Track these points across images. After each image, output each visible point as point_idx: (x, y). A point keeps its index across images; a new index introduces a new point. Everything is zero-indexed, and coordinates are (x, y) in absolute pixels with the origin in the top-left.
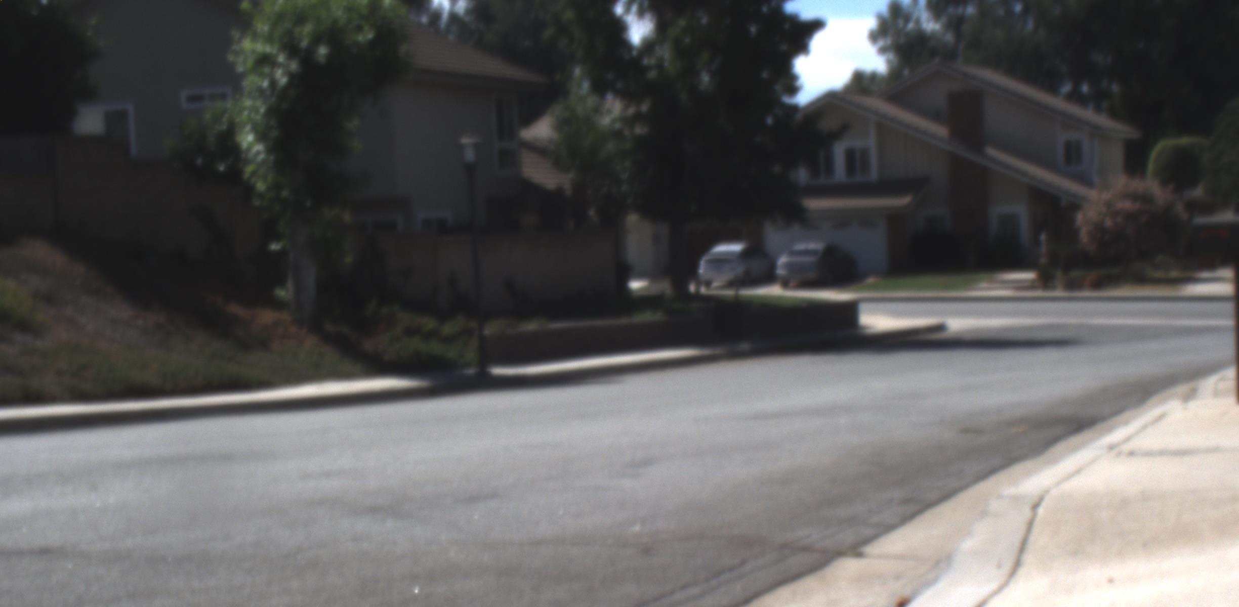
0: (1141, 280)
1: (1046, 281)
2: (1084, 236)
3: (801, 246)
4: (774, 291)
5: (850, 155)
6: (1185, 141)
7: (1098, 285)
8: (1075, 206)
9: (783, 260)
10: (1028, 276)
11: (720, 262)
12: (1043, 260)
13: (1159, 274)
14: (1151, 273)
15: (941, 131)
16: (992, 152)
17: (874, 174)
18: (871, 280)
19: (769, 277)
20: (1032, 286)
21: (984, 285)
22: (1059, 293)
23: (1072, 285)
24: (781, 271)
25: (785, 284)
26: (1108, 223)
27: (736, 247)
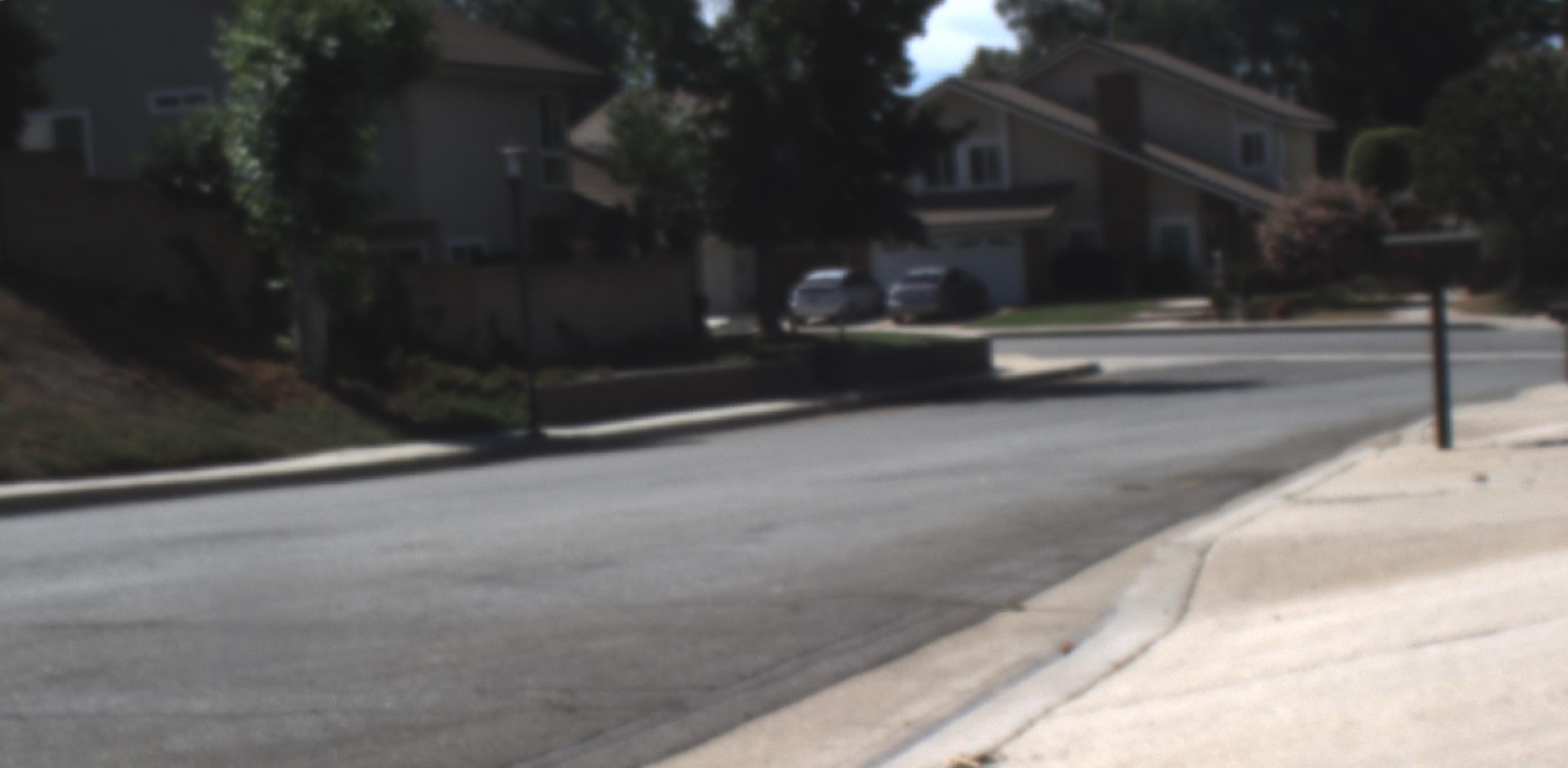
0: (1339, 305)
1: (1221, 309)
2: (1268, 254)
3: (917, 272)
4: (885, 328)
5: (976, 157)
6: (1390, 132)
7: (1285, 313)
8: (1256, 215)
9: (895, 288)
10: (1199, 303)
11: (818, 292)
12: (1219, 284)
13: (1362, 298)
14: (1351, 296)
15: (1087, 124)
16: (1152, 150)
17: (1006, 181)
18: (1005, 312)
19: (878, 311)
20: (1204, 316)
21: (1146, 315)
22: (1239, 324)
23: (1253, 314)
24: (893, 303)
25: (899, 320)
26: (1298, 236)
27: (835, 274)
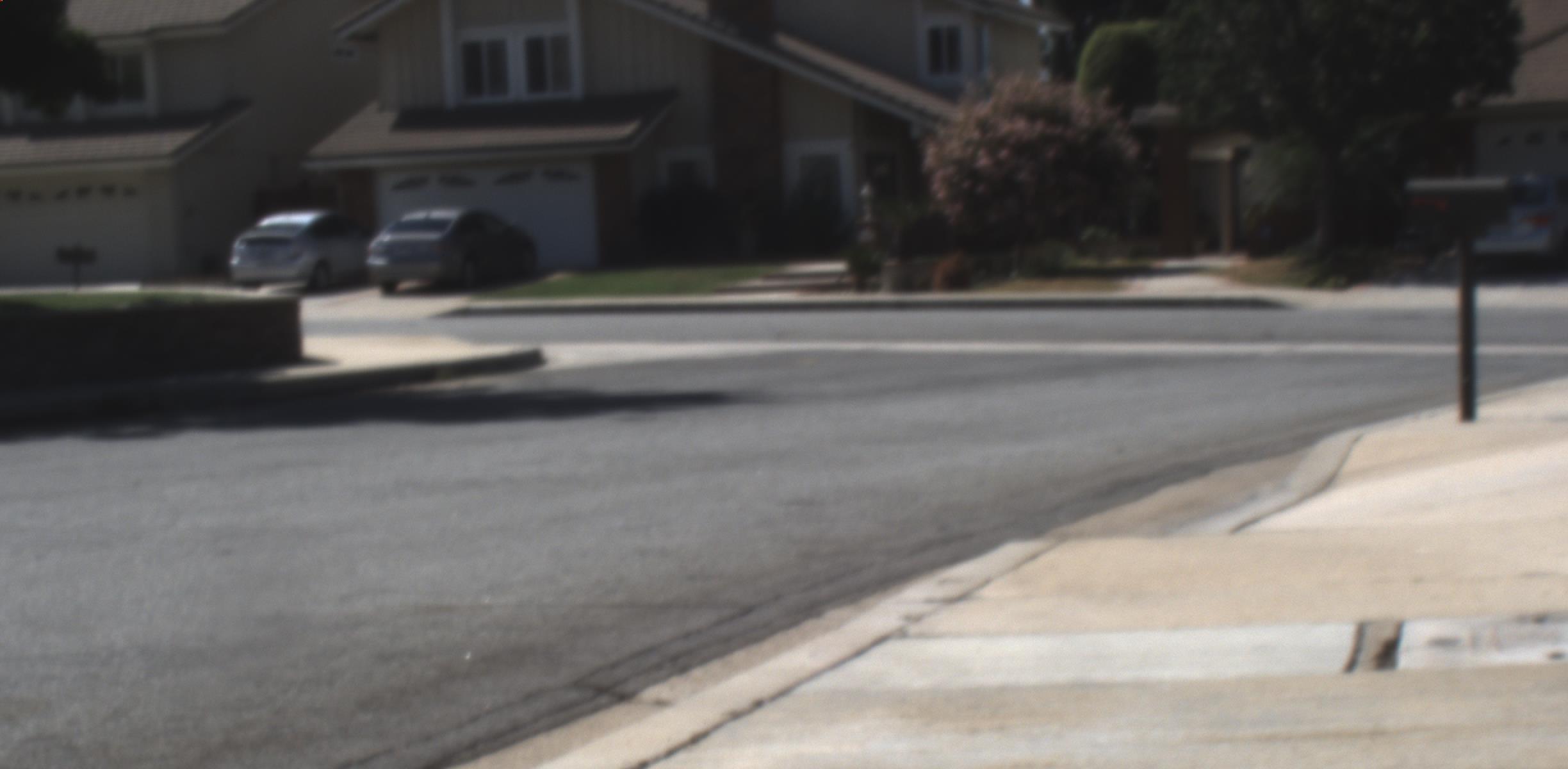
0: (1050, 272)
1: (861, 274)
2: (939, 190)
3: (419, 215)
5: (535, 48)
6: (1141, 26)
7: (958, 281)
8: (925, 133)
9: (385, 238)
10: (833, 267)
11: (271, 245)
13: (1089, 262)
14: (1072, 259)
16: (787, 42)
17: (576, 89)
19: (359, 275)
20: (839, 285)
23: (905, 284)
24: (377, 263)
27: (304, 218)
